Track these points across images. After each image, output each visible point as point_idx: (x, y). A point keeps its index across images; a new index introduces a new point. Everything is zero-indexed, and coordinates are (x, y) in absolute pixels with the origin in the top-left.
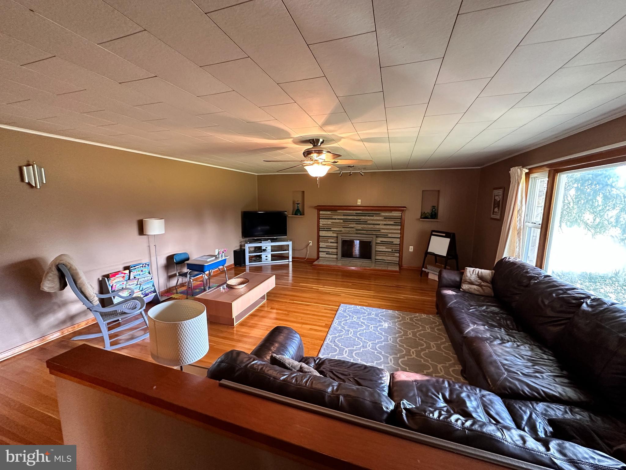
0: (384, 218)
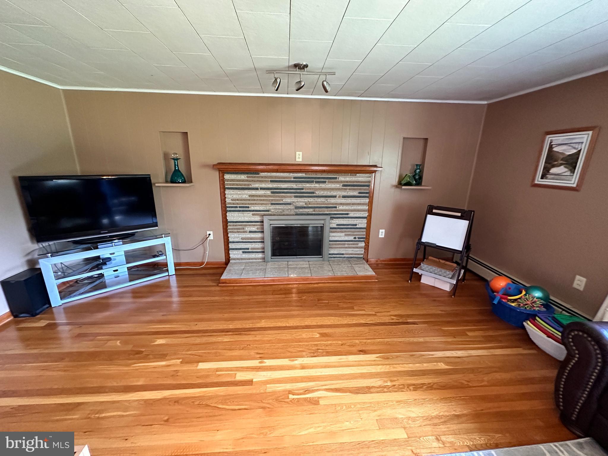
0: (344, 186)
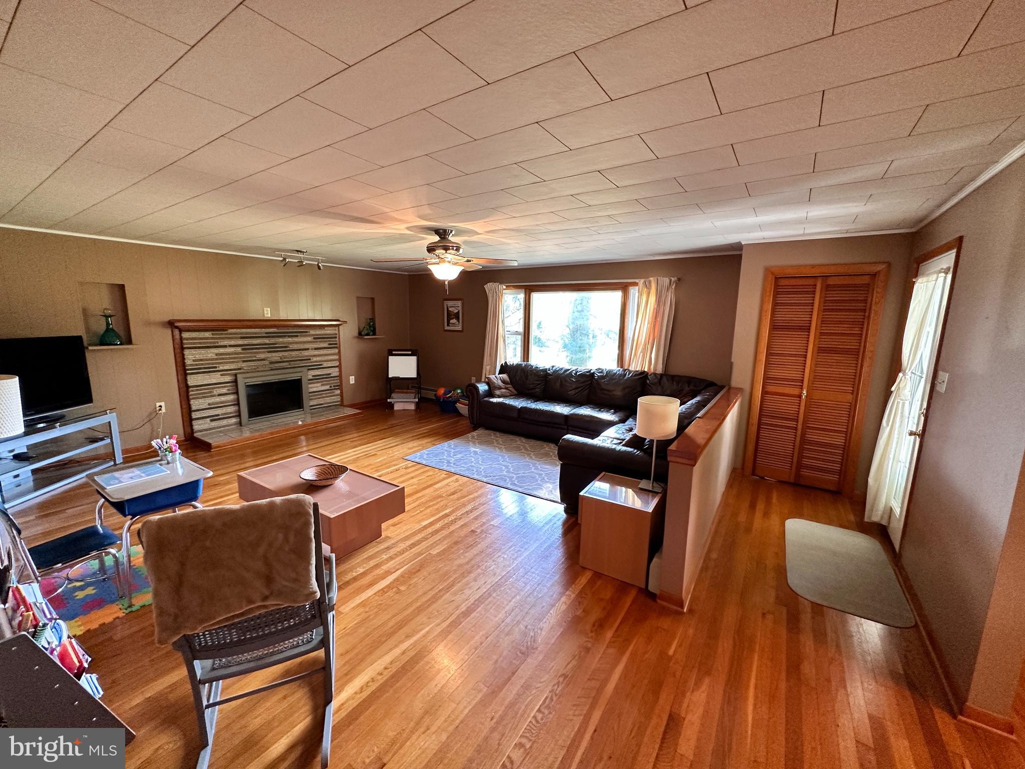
0: (314, 338)
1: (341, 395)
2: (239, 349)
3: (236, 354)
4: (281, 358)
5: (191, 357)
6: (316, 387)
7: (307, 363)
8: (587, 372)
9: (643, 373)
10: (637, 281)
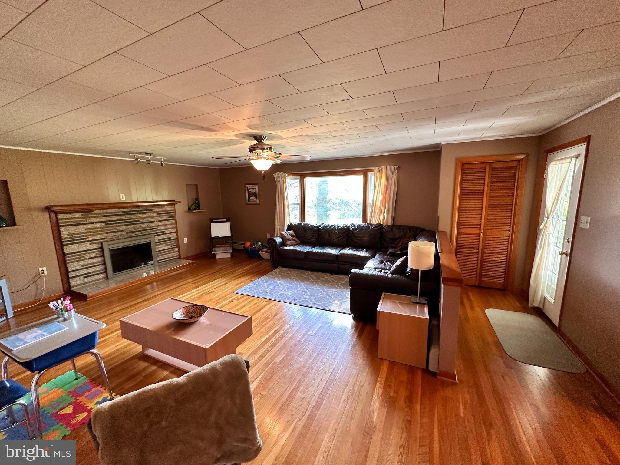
0: (158, 214)
1: (179, 251)
2: (103, 225)
3: (101, 228)
4: (135, 229)
5: (65, 232)
6: (161, 247)
7: (153, 231)
8: (345, 226)
9: (380, 225)
10: (374, 168)
